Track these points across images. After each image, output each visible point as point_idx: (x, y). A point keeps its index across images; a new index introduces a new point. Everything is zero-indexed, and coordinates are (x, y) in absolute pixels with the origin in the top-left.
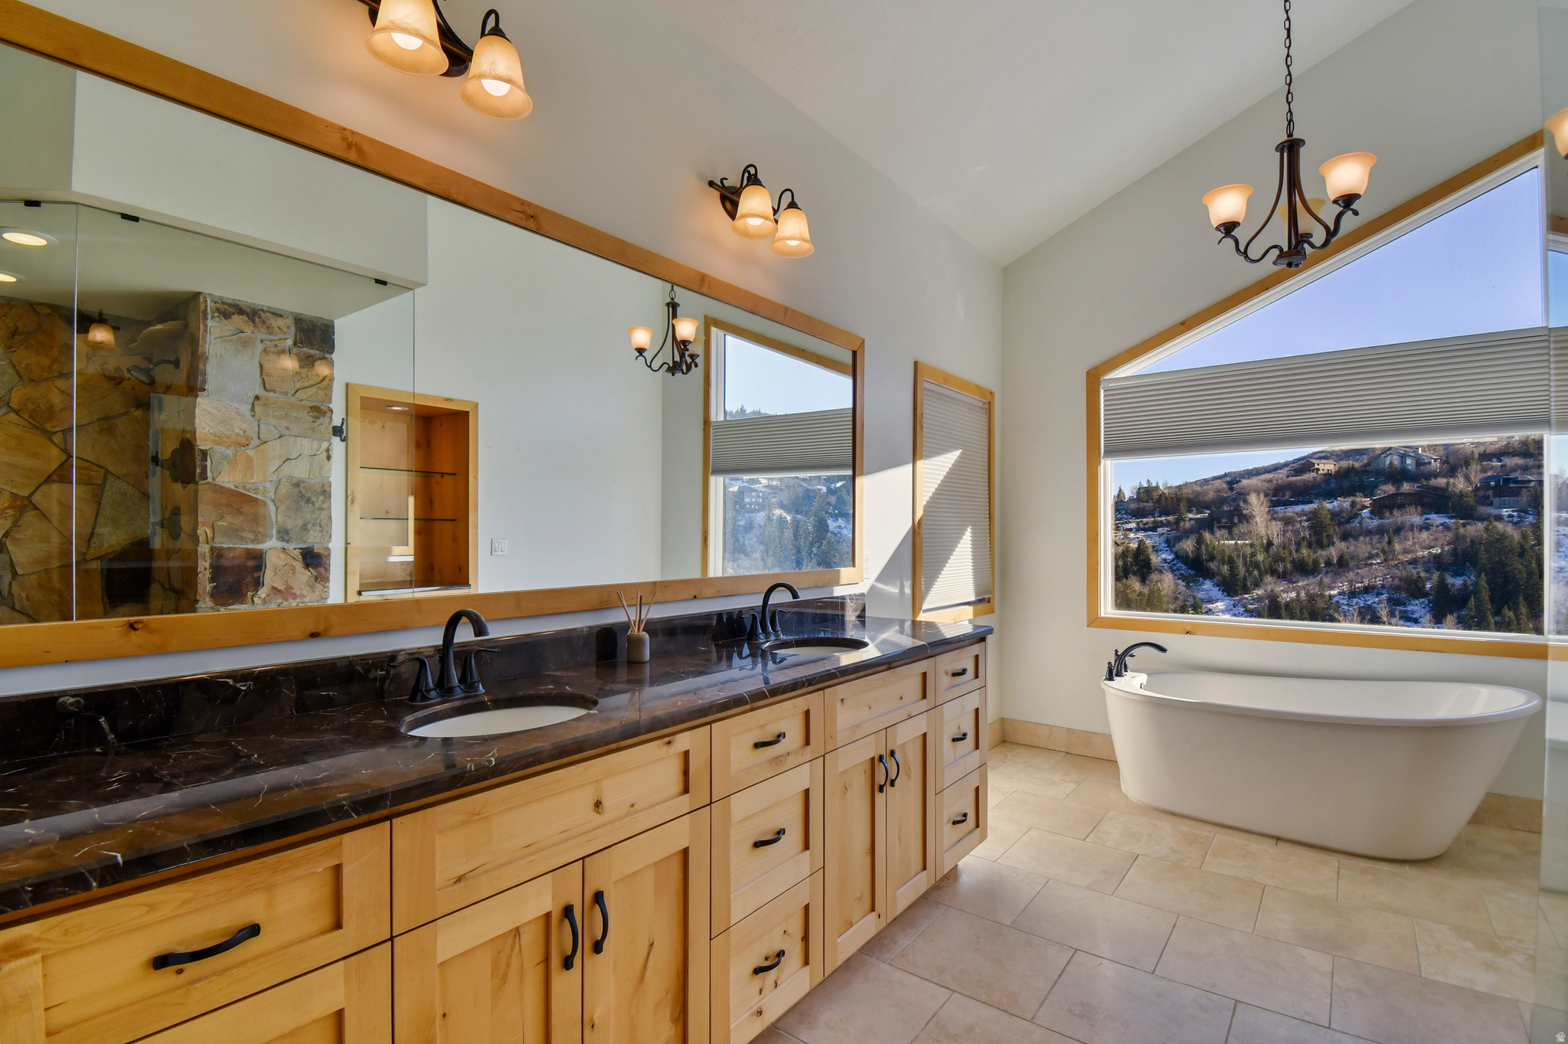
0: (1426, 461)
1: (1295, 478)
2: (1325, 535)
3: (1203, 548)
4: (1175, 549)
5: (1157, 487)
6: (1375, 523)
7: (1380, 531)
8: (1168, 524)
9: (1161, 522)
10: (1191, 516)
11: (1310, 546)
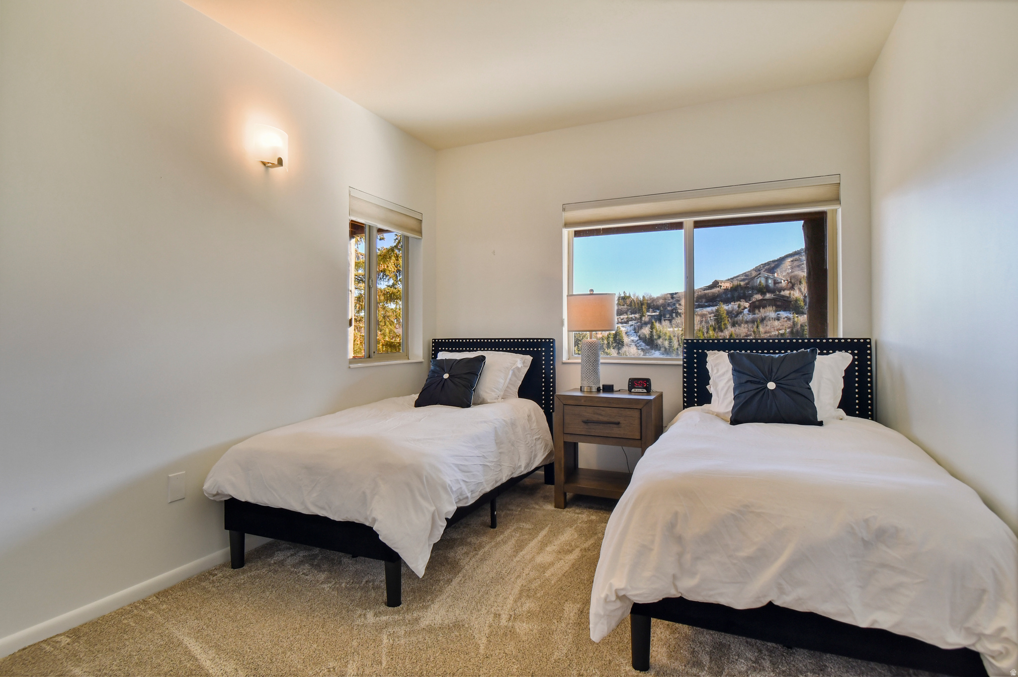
0: (779, 281)
1: (708, 291)
2: (723, 323)
3: (654, 331)
4: (638, 334)
5: (629, 297)
6: (751, 316)
7: (753, 321)
8: (636, 319)
9: (631, 318)
10: (649, 314)
11: (714, 330)
